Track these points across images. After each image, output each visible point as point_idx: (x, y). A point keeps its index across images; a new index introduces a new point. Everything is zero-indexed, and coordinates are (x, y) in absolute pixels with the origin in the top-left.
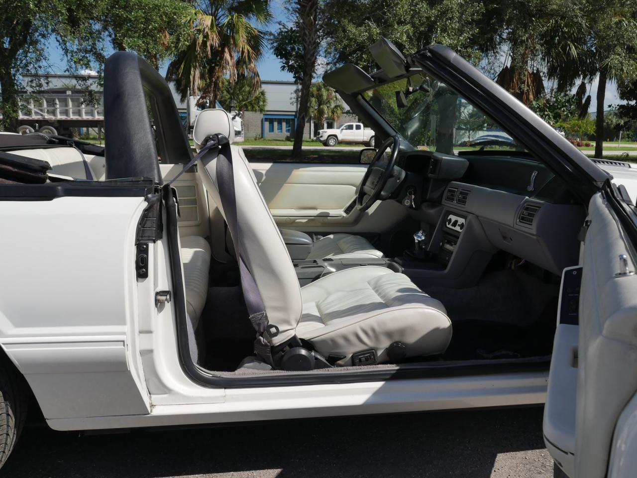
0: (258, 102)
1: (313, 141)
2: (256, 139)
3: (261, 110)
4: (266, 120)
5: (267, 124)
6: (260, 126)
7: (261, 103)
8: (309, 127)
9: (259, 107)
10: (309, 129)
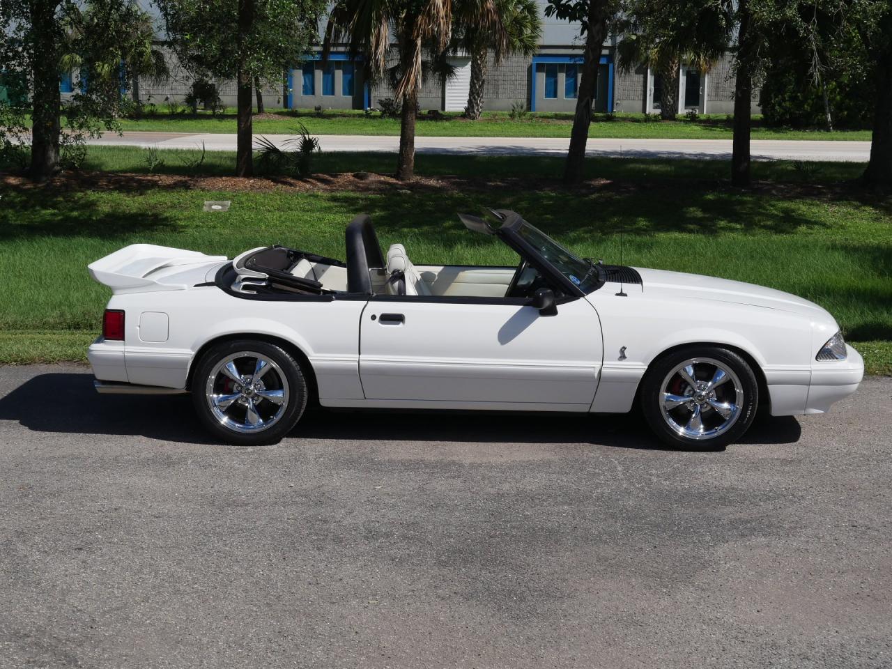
0: (521, 32)
1: (648, 119)
2: (512, 116)
3: (527, 48)
4: (540, 68)
5: (541, 79)
6: (525, 82)
7: (528, 32)
8: (641, 83)
9: (521, 41)
10: (642, 88)
